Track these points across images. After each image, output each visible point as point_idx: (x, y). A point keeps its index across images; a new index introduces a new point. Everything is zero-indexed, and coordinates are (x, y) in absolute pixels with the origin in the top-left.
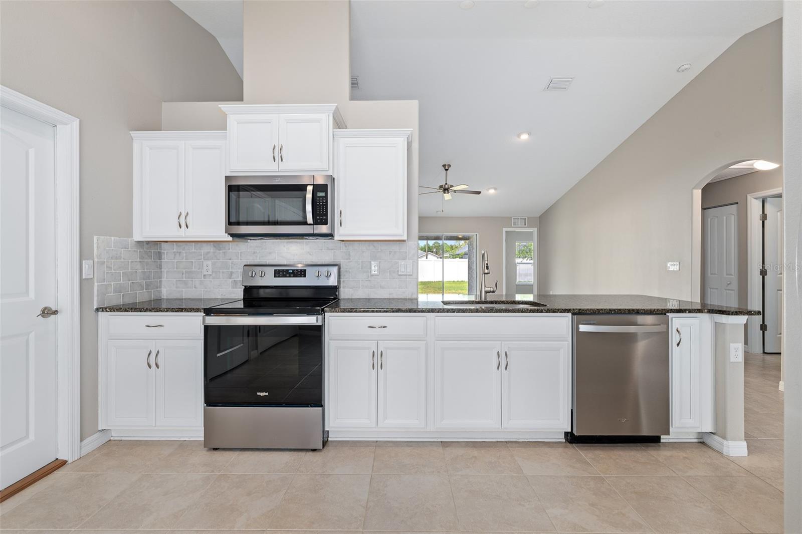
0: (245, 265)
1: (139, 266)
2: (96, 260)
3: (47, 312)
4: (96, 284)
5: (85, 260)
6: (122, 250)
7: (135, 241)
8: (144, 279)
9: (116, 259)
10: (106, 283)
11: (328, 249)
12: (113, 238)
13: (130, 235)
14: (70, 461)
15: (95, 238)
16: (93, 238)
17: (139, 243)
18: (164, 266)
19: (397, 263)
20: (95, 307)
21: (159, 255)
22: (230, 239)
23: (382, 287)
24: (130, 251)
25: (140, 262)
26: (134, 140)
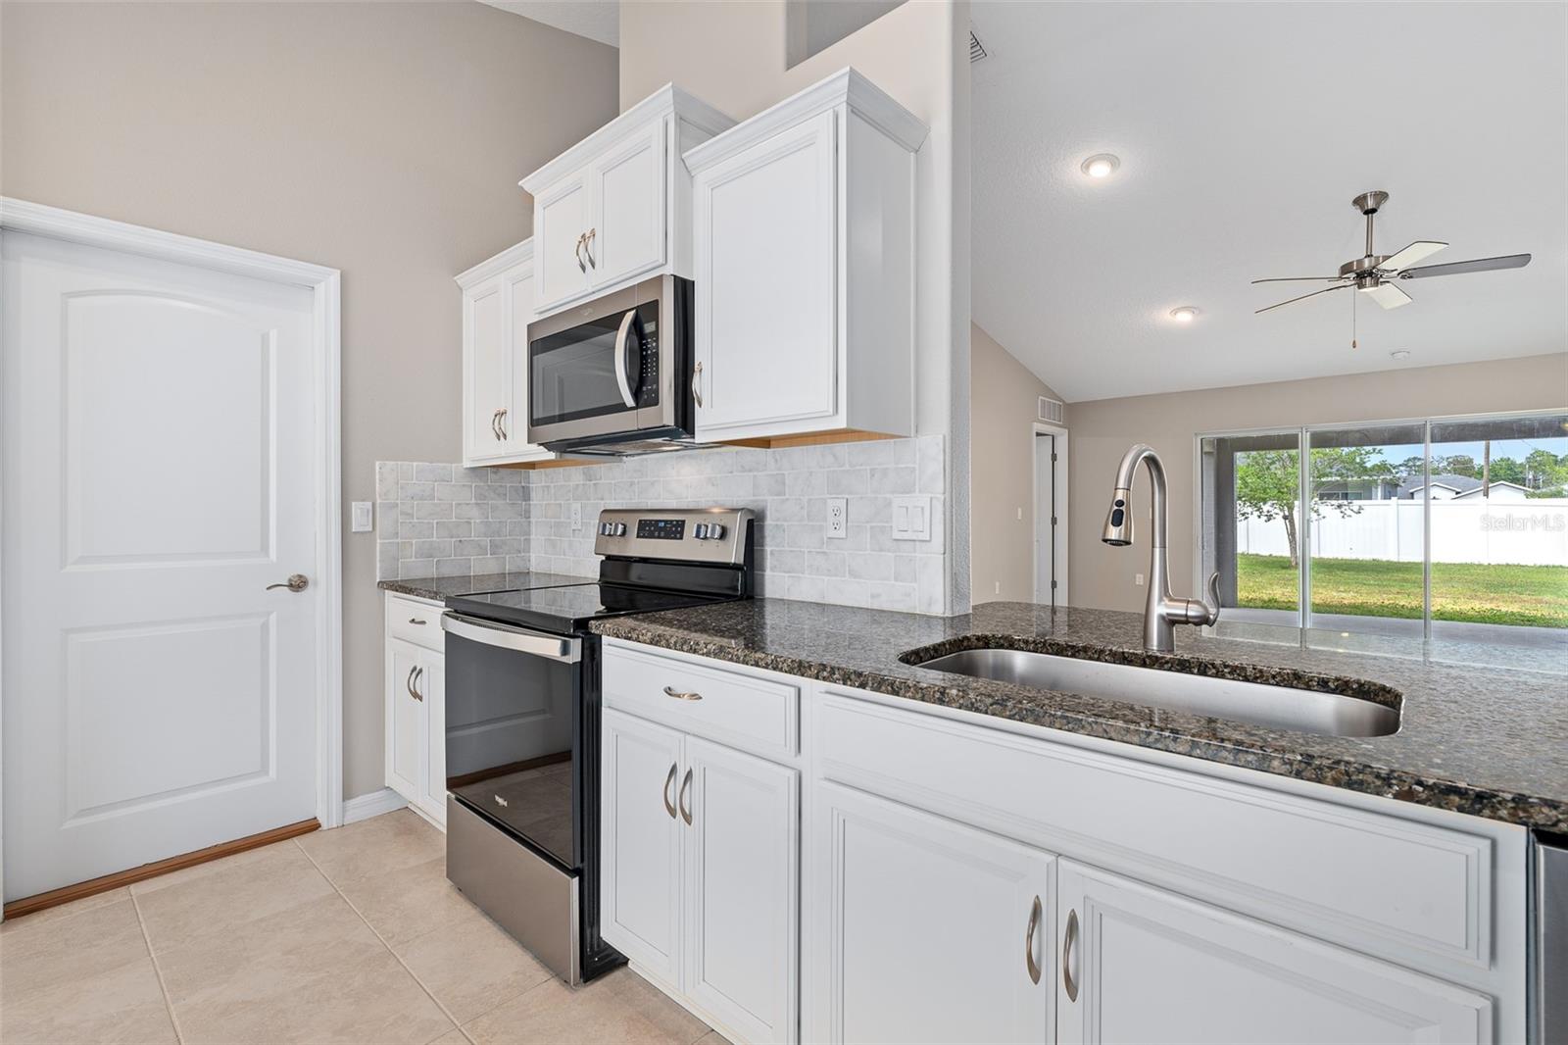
0: (605, 511)
1: (475, 515)
2: (378, 501)
3: (298, 584)
4: (378, 541)
5: (355, 500)
6: (436, 484)
7: (467, 468)
8: (486, 535)
9: (422, 498)
10: (399, 540)
11: (743, 469)
12: (415, 464)
13: (457, 456)
14: (325, 826)
15: (377, 463)
16: (374, 464)
17: (474, 470)
18: (534, 512)
19: (889, 504)
20: (378, 580)
21: (525, 493)
22: (552, 456)
23: (853, 574)
24: (454, 486)
25: (477, 504)
26: (464, 292)
